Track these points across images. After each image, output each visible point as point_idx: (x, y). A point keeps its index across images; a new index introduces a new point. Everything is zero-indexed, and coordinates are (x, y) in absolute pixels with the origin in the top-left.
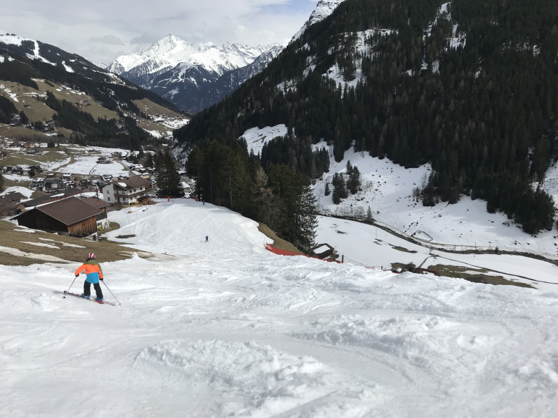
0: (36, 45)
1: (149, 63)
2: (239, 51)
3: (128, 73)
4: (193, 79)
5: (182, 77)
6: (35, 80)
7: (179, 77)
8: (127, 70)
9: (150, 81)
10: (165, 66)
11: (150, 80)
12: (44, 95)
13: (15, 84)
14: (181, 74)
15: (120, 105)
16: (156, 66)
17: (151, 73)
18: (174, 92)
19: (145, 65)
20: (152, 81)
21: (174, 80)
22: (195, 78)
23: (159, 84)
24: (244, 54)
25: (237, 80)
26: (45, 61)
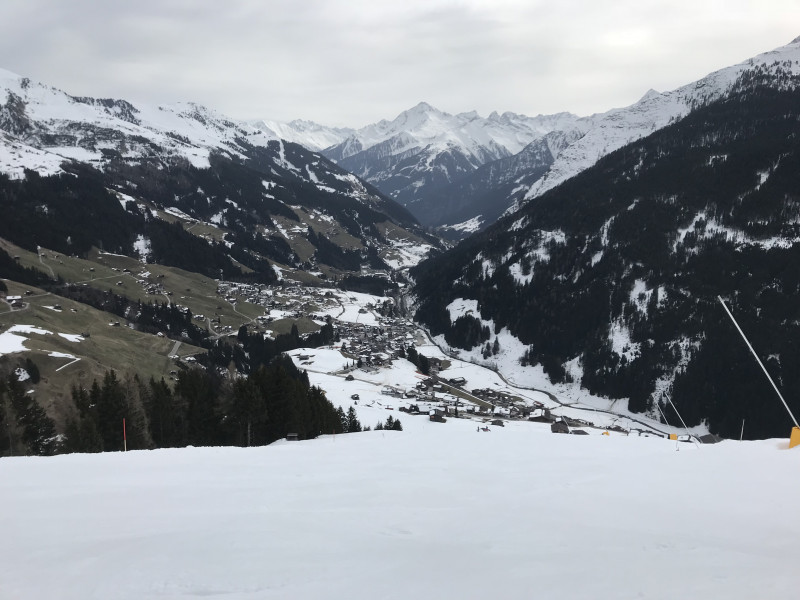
0: (281, 145)
1: (392, 140)
2: (510, 124)
3: (366, 152)
4: (443, 168)
5: (431, 164)
6: (293, 207)
7: (427, 164)
8: (364, 148)
9: (391, 168)
10: (412, 146)
11: (392, 165)
12: (305, 230)
13: (283, 218)
14: (429, 160)
15: (363, 229)
16: (401, 145)
17: (394, 154)
18: (419, 184)
19: (387, 144)
20: (394, 168)
21: (421, 168)
22: (447, 166)
23: (402, 172)
24: (517, 127)
25: (498, 174)
26: (290, 166)
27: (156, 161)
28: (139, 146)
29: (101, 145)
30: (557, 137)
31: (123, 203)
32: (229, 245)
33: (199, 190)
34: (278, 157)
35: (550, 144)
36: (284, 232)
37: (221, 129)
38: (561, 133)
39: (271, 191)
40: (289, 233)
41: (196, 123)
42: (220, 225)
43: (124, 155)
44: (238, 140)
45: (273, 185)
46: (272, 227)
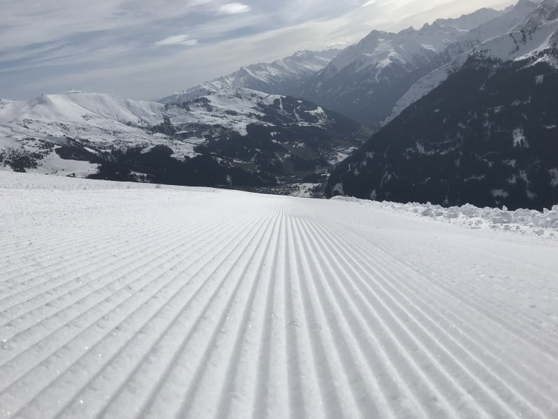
0: (281, 101)
1: (356, 61)
5: (378, 77)
6: (285, 143)
7: (376, 78)
9: (354, 83)
10: (368, 64)
11: (355, 81)
12: (289, 156)
14: (377, 75)
18: (371, 92)
21: (371, 81)
22: (388, 76)
23: (361, 86)
26: (286, 113)
27: (225, 136)
28: (218, 130)
29: (203, 134)
30: (455, 47)
31: (219, 162)
32: (258, 171)
33: (245, 148)
34: (279, 108)
35: (450, 52)
36: (280, 159)
37: (250, 100)
38: (457, 43)
39: (275, 137)
40: (283, 159)
41: (237, 99)
42: (255, 162)
43: (213, 136)
44: (258, 104)
45: (276, 133)
46: (276, 157)
